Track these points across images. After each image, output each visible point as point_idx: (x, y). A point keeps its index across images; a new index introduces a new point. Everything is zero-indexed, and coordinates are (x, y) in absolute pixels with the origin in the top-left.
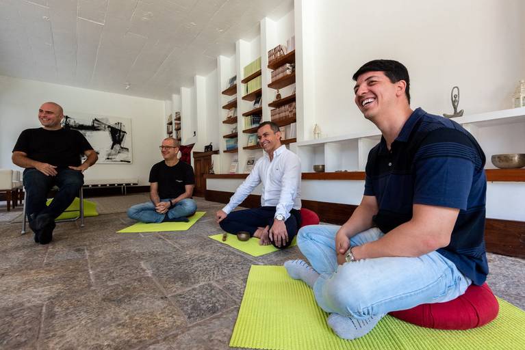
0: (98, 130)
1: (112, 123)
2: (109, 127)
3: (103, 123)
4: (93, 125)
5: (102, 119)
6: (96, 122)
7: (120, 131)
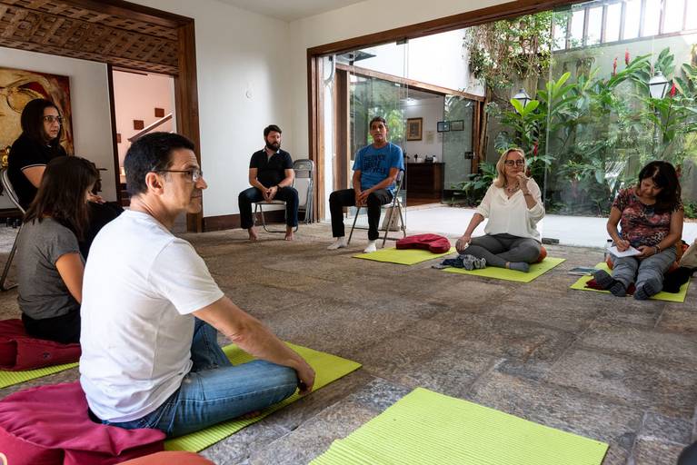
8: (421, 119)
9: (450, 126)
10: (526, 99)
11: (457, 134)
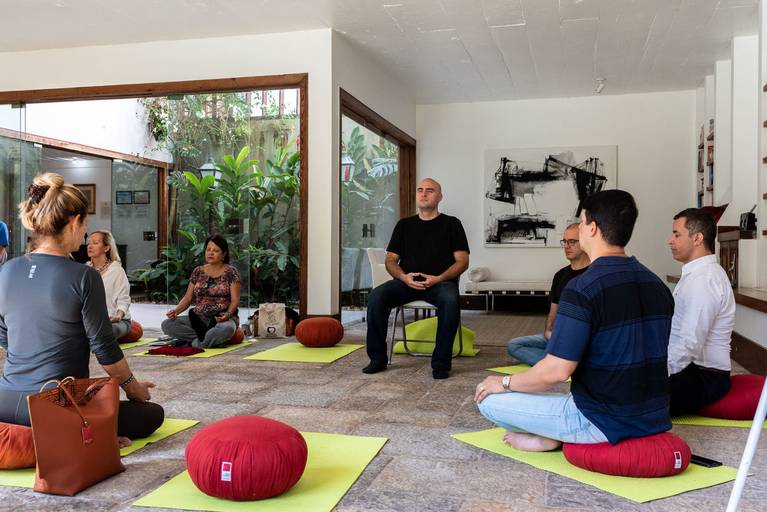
0: (555, 178)
1: (579, 161)
2: (574, 169)
3: (563, 164)
4: (547, 169)
5: (561, 155)
6: (550, 163)
7: (594, 176)
8: (94, 185)
9: (133, 198)
10: (215, 170)
11: (141, 208)
